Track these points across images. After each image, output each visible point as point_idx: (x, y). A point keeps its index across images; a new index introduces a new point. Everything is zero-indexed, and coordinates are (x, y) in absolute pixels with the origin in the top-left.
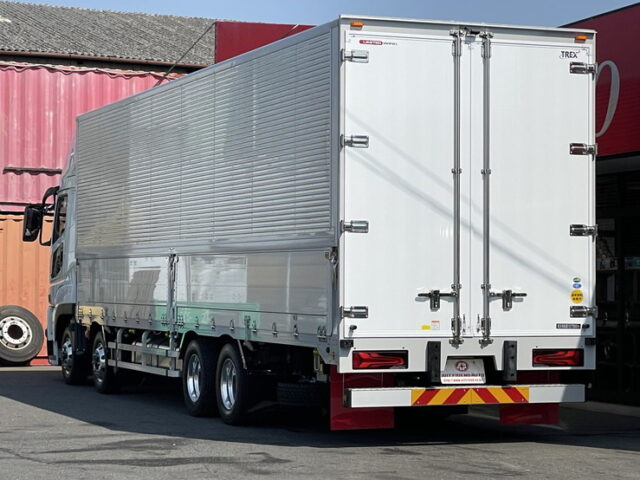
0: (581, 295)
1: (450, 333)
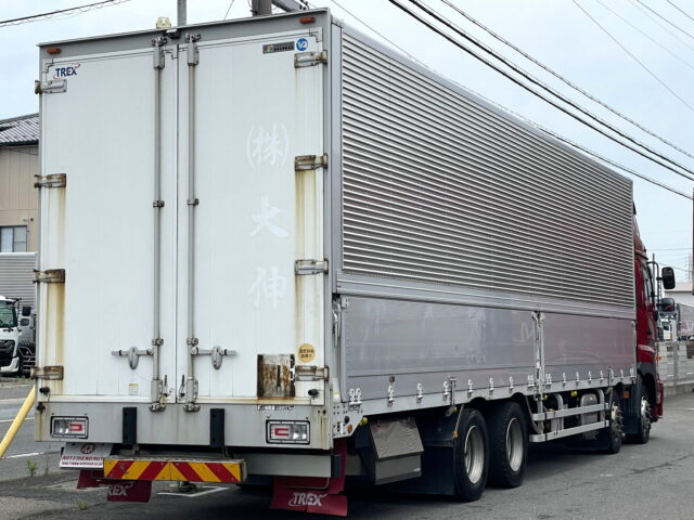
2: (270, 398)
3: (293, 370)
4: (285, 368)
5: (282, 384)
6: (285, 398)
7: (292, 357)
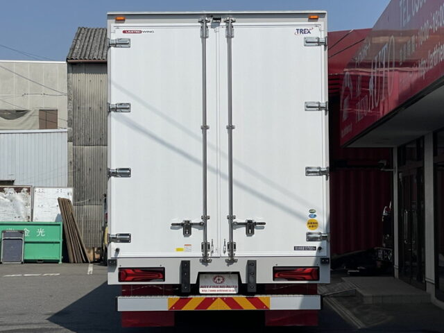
0: (317, 223)
1: (200, 254)
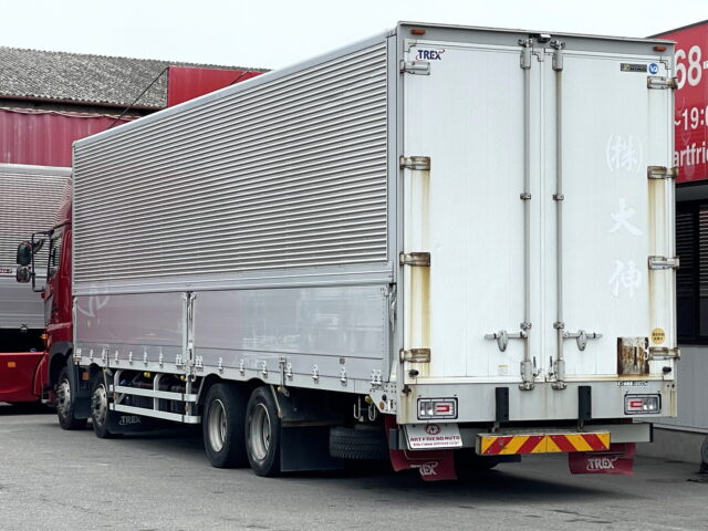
2: (628, 375)
3: (647, 351)
4: (640, 348)
5: (638, 363)
6: (641, 375)
7: (647, 339)
